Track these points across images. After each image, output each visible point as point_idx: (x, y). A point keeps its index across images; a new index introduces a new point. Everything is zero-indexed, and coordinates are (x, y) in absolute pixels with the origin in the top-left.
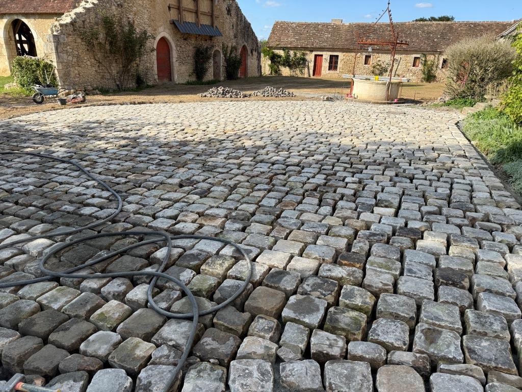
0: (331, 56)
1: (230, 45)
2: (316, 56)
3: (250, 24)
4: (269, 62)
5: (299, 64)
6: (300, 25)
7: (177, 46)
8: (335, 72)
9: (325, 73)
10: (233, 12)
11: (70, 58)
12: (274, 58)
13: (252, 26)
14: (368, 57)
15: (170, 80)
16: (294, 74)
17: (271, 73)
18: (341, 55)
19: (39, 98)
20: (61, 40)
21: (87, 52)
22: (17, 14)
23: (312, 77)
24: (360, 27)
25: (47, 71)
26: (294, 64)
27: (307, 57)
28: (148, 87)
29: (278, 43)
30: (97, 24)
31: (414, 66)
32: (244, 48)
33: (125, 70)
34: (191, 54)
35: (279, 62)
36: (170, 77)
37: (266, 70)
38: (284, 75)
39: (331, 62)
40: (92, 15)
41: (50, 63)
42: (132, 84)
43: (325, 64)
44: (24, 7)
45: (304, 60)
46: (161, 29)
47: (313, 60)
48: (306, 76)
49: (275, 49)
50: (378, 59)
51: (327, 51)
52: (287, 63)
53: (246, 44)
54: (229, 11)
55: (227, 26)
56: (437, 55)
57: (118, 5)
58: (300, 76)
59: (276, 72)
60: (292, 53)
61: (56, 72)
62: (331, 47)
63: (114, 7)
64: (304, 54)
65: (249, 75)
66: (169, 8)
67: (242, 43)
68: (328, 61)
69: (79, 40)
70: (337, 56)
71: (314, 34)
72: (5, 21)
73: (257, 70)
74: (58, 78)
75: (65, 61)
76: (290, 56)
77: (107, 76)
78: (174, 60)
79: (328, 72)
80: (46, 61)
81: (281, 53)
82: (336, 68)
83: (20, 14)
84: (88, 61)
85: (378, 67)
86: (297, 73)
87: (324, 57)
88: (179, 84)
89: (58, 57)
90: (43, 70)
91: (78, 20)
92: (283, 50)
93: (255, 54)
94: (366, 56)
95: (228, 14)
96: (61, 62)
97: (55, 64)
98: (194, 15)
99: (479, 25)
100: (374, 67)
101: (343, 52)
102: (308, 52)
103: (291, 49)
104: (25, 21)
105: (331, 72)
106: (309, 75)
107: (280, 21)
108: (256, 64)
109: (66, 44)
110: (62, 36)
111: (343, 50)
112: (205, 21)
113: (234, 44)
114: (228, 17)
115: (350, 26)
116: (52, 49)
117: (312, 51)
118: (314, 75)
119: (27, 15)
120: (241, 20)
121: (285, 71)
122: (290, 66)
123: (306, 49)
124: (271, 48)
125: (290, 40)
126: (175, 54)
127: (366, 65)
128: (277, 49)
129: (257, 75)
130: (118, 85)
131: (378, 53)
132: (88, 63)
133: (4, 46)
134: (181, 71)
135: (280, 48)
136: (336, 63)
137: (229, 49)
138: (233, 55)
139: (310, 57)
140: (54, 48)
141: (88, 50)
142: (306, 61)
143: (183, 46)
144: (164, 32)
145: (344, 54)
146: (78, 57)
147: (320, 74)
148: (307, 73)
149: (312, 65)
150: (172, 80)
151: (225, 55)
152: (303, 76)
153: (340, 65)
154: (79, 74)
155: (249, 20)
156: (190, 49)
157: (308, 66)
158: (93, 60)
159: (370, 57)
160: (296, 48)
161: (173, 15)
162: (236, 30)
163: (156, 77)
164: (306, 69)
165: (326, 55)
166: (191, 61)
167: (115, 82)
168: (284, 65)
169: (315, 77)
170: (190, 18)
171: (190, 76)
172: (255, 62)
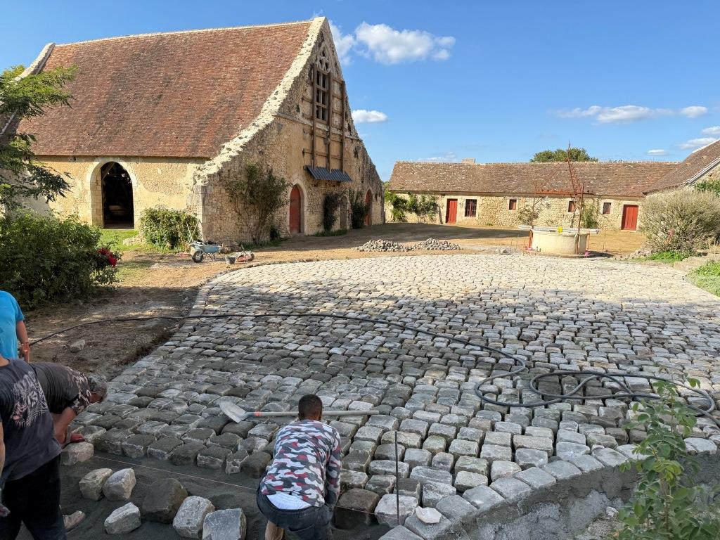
0: (468, 201)
1: (356, 190)
2: (449, 200)
3: (374, 167)
4: (392, 207)
5: (428, 209)
6: (426, 166)
7: (308, 193)
8: (473, 218)
9: (461, 219)
10: (360, 154)
11: (214, 210)
12: (397, 204)
13: (377, 169)
14: (512, 202)
15: (300, 231)
16: (422, 221)
17: (394, 219)
18: (479, 200)
19: (198, 257)
20: (208, 192)
21: (230, 204)
22: (114, 157)
23: (445, 223)
24: (499, 167)
25: (189, 225)
26: (422, 209)
27: (438, 202)
28: (282, 240)
29: (402, 186)
30: (240, 173)
31: (569, 211)
32: (369, 192)
33: (262, 222)
34: (320, 202)
35: (404, 208)
36: (300, 229)
37: (389, 217)
38: (410, 221)
39: (467, 207)
40: (237, 163)
41: (193, 216)
42: (266, 238)
43: (461, 210)
44: (125, 148)
45: (435, 205)
46: (296, 175)
47: (446, 205)
48: (438, 223)
49: (399, 193)
50: (526, 204)
51: (463, 195)
52: (414, 208)
53: (371, 188)
54: (356, 153)
55: (354, 168)
56: (596, 199)
57: (260, 153)
58: (430, 222)
59: (400, 218)
60: (419, 197)
61: (200, 226)
62: (467, 190)
63: (256, 155)
64: (434, 199)
65: (373, 223)
66: (303, 152)
67: (367, 187)
68: (464, 205)
69: (223, 191)
70: (475, 201)
71: (444, 176)
72: (96, 164)
73: (380, 217)
74: (201, 233)
75: (210, 214)
76: (417, 200)
77: (245, 229)
78: (305, 209)
79: (464, 218)
80: (188, 214)
81: (406, 197)
82: (474, 214)
83: (119, 156)
84: (230, 213)
85: (526, 212)
86: (426, 219)
87: (459, 201)
88: (308, 235)
89: (204, 209)
90: (185, 224)
91: (224, 169)
92: (409, 193)
93: (379, 198)
94: (511, 200)
95: (355, 157)
96: (206, 215)
97: (200, 217)
98: (324, 159)
99: (639, 166)
100: (521, 213)
101: (483, 196)
102: (439, 196)
103: (418, 192)
104: (124, 164)
105: (468, 218)
106: (442, 222)
107: (402, 162)
108: (380, 210)
109: (212, 196)
110: (210, 187)
111: (481, 194)
112: (335, 165)
113: (360, 189)
114: (355, 159)
115: (487, 166)
116: (198, 202)
117: (444, 195)
118: (447, 222)
119: (127, 158)
120: (367, 162)
121: (412, 218)
122: (417, 212)
123: (436, 192)
124: (393, 192)
125: (415, 182)
126: (306, 203)
127: (511, 211)
128: (401, 193)
129: (380, 222)
130: (254, 239)
131: (525, 197)
132: (230, 215)
133: (89, 192)
134: (311, 222)
135: (405, 192)
136: (474, 208)
137: (355, 195)
138: (359, 201)
139: (442, 202)
140: (201, 200)
141: (231, 201)
142: (437, 206)
143: (314, 194)
144: (298, 179)
145: (483, 198)
146: (221, 209)
147: (454, 220)
148: (438, 219)
149: (444, 210)
150: (302, 231)
151: (351, 201)
152: (433, 223)
153: (478, 210)
154: (220, 228)
155: (374, 162)
156: (319, 198)
157: (440, 212)
158: (234, 212)
159: (515, 201)
160: (424, 192)
161: (307, 160)
162: (363, 173)
163: (288, 228)
164: (437, 215)
165: (462, 200)
166: (320, 209)
167: (252, 235)
168: (410, 211)
169: (448, 224)
170: (321, 163)
171: (318, 226)
172: (379, 207)
